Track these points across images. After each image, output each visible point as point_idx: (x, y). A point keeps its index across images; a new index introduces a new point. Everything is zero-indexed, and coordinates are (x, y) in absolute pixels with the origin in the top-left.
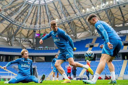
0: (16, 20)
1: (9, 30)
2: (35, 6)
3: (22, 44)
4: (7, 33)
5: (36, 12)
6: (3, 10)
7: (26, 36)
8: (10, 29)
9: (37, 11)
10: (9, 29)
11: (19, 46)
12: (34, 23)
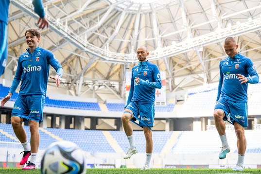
0: (90, 43)
1: (71, 63)
2: (129, 14)
3: (97, 92)
4: (67, 69)
5: (131, 26)
6: (66, 23)
7: (106, 76)
8: (75, 61)
9: (134, 24)
10: (72, 61)
11: (91, 97)
12: (125, 50)
